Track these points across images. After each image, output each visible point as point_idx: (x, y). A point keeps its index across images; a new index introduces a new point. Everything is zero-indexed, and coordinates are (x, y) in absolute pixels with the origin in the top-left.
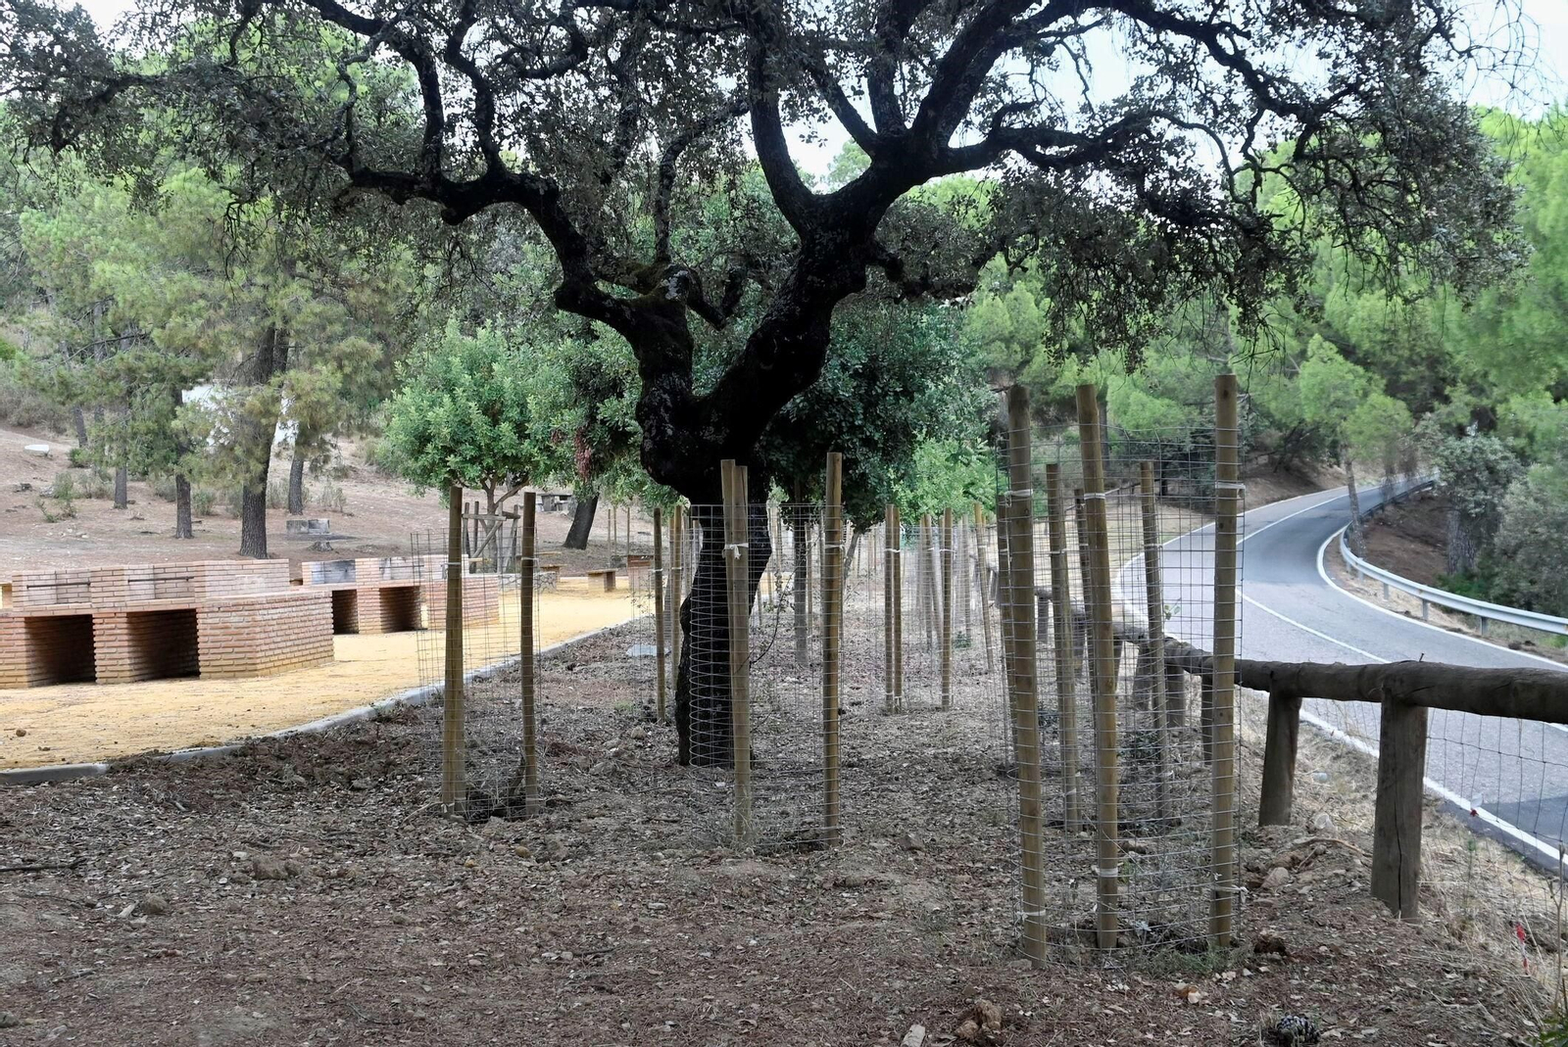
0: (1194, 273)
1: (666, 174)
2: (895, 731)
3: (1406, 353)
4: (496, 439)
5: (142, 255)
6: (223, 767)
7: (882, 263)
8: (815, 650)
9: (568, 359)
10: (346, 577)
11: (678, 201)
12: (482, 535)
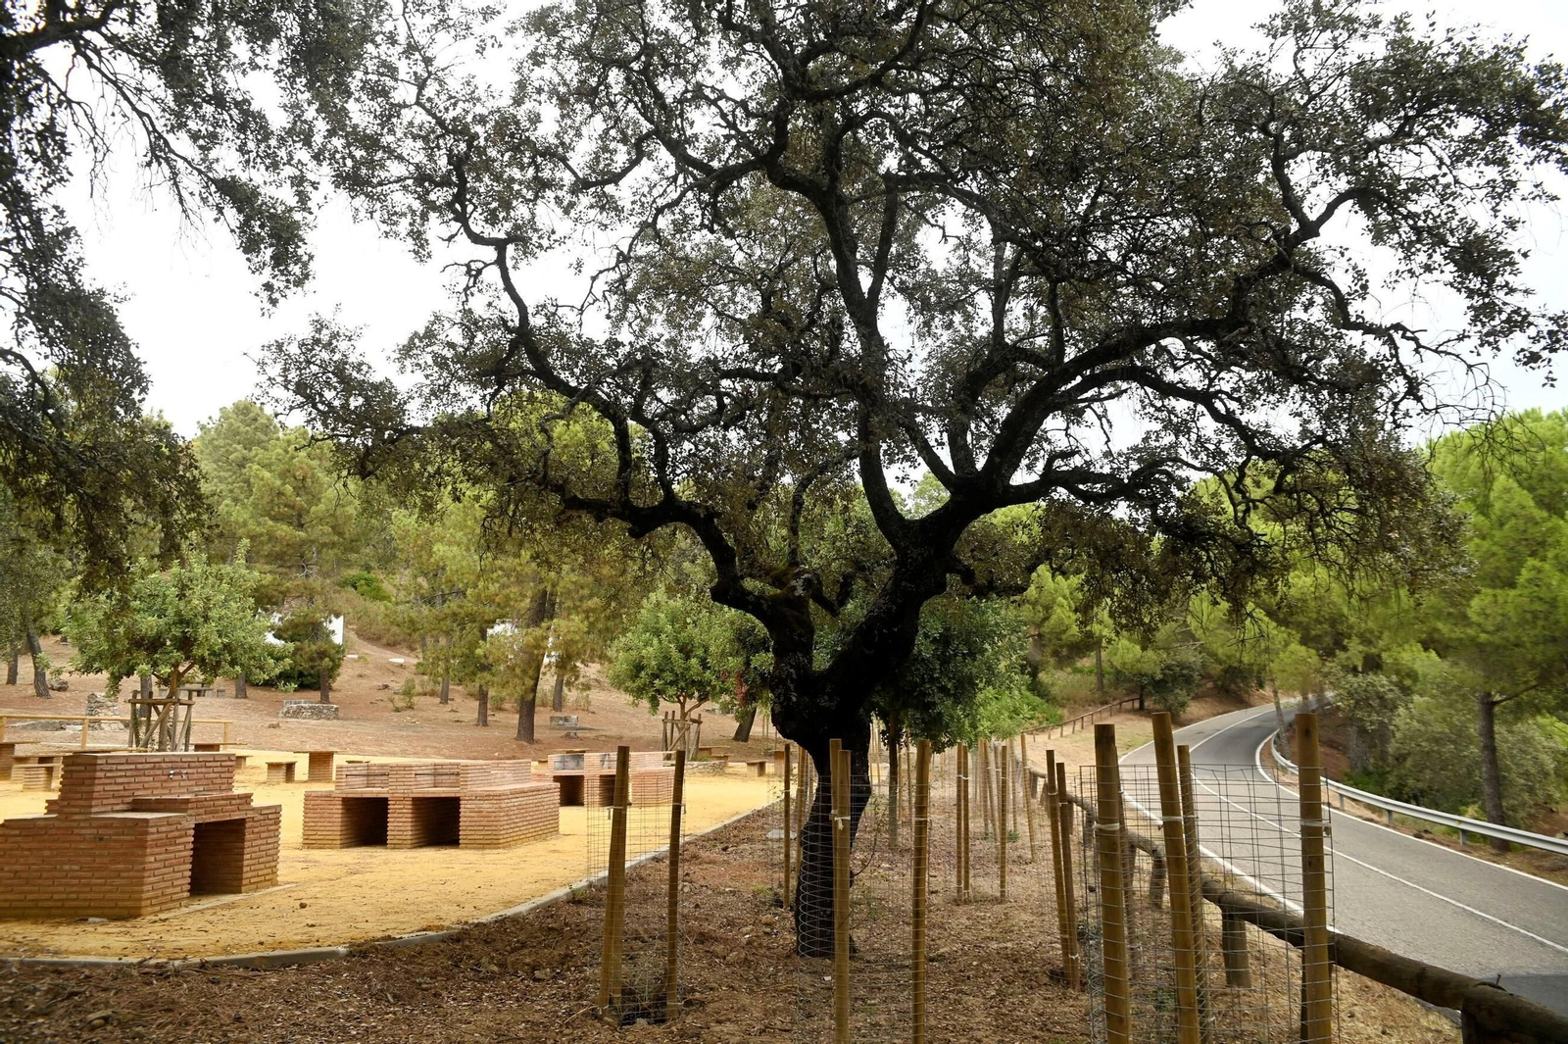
0: (1194, 576)
1: (797, 502)
2: (964, 920)
3: (1315, 616)
4: (688, 669)
5: (465, 540)
6: (437, 954)
7: (958, 572)
8: (906, 836)
9: (732, 623)
10: (578, 766)
11: (806, 520)
12: (676, 734)
